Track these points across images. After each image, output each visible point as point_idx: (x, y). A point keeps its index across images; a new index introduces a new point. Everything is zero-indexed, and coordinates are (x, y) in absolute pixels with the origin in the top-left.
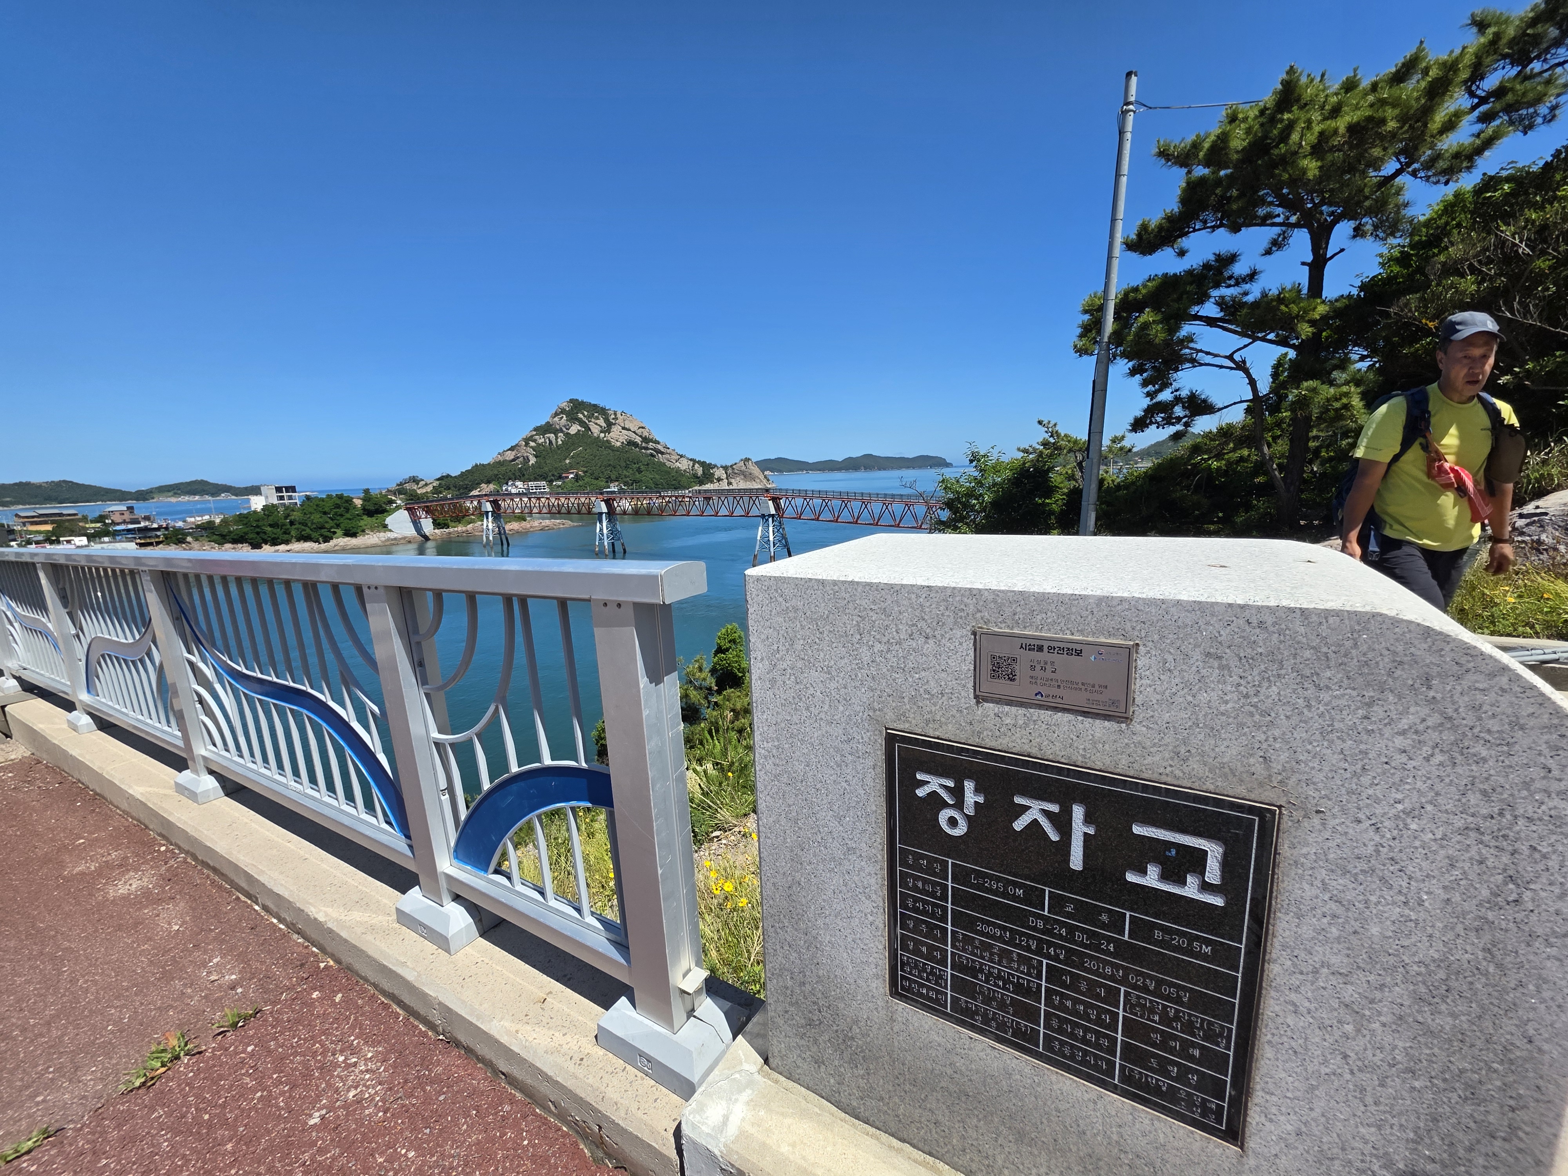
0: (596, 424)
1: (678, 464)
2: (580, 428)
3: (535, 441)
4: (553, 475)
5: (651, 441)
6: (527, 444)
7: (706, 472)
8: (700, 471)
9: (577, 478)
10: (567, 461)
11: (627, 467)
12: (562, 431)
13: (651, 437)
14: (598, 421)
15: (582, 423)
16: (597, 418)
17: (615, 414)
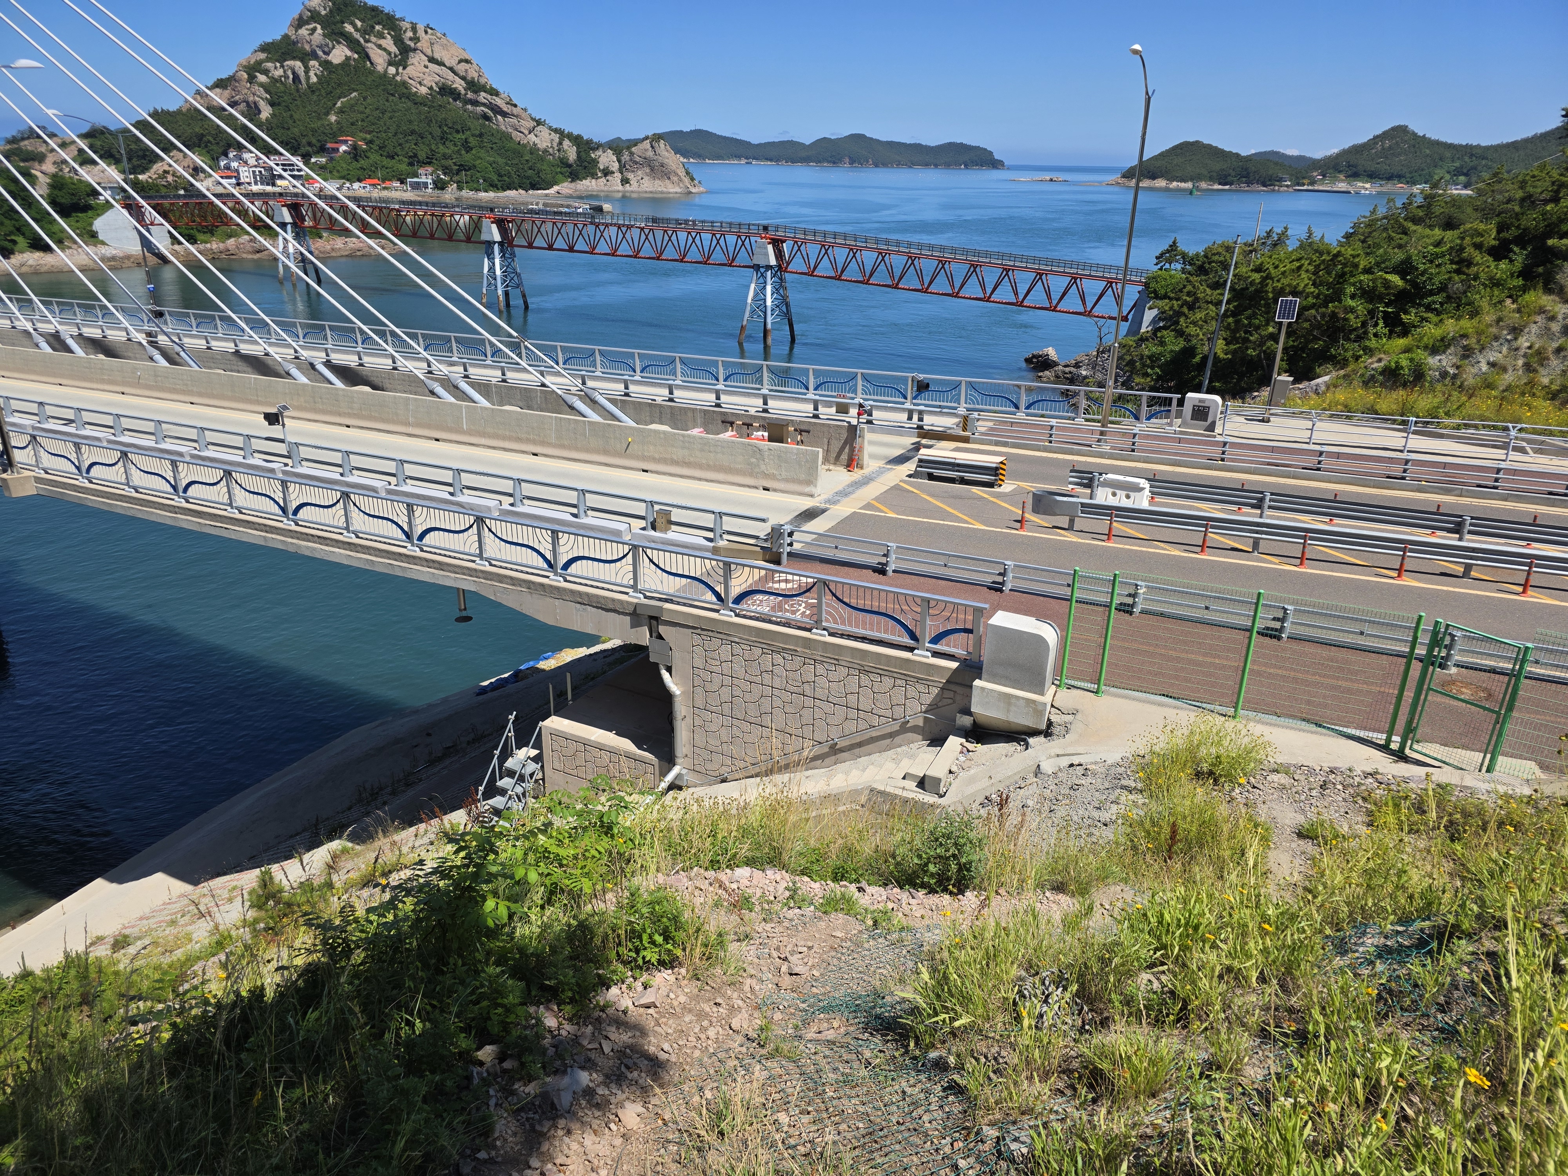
0: (380, 47)
1: (532, 137)
2: (349, 53)
3: (266, 72)
4: (310, 144)
5: (483, 88)
6: (252, 79)
7: (583, 154)
8: (571, 153)
9: (355, 153)
10: (333, 118)
11: (443, 139)
12: (315, 57)
13: (482, 81)
14: (382, 42)
15: (353, 44)
16: (381, 36)
17: (414, 29)
